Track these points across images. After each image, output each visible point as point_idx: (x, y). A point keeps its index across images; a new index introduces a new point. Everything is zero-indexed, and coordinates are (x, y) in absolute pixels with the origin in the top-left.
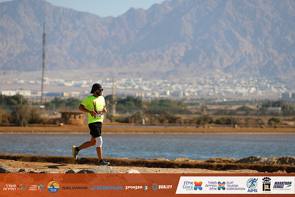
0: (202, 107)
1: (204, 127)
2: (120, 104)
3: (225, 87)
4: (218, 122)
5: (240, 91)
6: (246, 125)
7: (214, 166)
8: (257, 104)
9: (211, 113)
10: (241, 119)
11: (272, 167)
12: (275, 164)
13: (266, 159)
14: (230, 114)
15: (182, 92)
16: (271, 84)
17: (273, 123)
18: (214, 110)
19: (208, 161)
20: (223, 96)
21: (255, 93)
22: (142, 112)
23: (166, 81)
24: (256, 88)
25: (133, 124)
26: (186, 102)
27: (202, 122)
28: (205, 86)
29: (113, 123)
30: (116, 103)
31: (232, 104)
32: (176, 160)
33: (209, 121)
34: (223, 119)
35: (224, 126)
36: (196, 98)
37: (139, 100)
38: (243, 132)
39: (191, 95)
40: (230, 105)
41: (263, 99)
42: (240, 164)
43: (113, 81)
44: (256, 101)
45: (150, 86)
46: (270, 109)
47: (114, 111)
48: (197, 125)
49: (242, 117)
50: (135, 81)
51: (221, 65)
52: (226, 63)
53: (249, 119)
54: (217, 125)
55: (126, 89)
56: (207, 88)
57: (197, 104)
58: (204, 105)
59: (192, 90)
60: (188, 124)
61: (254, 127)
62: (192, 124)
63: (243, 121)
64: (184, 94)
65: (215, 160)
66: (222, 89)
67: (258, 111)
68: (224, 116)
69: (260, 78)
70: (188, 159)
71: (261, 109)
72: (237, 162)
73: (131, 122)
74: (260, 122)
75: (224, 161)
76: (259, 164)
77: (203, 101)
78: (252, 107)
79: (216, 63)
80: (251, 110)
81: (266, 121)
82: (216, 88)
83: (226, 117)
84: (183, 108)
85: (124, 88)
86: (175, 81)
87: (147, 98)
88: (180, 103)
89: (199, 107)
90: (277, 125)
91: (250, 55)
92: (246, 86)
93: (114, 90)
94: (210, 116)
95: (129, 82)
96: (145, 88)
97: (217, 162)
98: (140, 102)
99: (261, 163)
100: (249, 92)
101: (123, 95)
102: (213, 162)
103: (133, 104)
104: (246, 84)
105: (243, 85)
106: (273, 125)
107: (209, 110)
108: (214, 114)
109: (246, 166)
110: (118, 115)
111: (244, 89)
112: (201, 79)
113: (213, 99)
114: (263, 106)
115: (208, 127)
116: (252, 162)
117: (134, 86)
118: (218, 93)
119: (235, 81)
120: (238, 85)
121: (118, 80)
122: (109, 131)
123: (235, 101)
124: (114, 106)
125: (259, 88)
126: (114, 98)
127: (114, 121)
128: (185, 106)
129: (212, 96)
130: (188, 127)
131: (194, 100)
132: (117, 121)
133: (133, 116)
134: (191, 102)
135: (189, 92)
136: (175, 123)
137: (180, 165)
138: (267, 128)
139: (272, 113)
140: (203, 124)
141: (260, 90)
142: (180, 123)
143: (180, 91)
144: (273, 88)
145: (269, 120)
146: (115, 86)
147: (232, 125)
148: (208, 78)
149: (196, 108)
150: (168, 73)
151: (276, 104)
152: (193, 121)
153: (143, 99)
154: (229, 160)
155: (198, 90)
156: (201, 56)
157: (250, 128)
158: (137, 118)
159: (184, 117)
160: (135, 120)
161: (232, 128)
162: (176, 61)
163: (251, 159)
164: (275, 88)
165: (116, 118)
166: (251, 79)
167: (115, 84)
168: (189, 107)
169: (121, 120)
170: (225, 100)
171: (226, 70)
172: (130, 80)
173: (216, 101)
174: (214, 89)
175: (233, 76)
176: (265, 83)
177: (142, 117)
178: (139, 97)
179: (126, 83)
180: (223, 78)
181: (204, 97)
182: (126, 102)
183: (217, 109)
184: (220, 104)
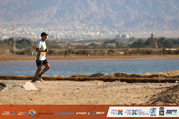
0: (68, 44)
1: (69, 56)
2: (18, 43)
3: (81, 32)
4: (77, 53)
5: (90, 34)
6: (95, 54)
7: (76, 79)
8: (100, 42)
9: (73, 47)
10: (91, 51)
11: (111, 79)
12: (113, 77)
13: (107, 74)
14: (85, 48)
15: (55, 36)
16: (109, 29)
17: (111, 53)
18: (75, 46)
19: (72, 76)
20: (80, 37)
21: (99, 35)
22: (31, 48)
23: (46, 29)
24: (100, 32)
25: (26, 55)
26: (58, 41)
27: (68, 53)
28: (69, 32)
29: (14, 55)
30: (16, 42)
31: (85, 42)
32: (53, 76)
33: (72, 52)
34: (80, 51)
35: (81, 55)
36: (64, 39)
37: (29, 41)
38: (93, 58)
39: (61, 37)
40: (84, 42)
41: (104, 38)
42: (91, 77)
43: (14, 30)
44: (100, 40)
45: (36, 32)
46: (109, 44)
47: (15, 48)
48: (65, 55)
49: (92, 49)
50: (27, 29)
51: (79, 19)
52: (81, 18)
53: (96, 50)
54: (77, 55)
55: (21, 34)
56: (70, 33)
57: (65, 42)
58: (69, 43)
59: (62, 34)
60: (59, 54)
61: (99, 55)
62: (62, 54)
63: (93, 52)
64: (57, 37)
65: (76, 76)
66: (80, 33)
67: (101, 46)
68: (81, 49)
69: (102, 26)
70: (60, 75)
71: (103, 44)
72: (90, 76)
73: (25, 54)
74: (103, 52)
75: (82, 76)
76: (103, 77)
77: (68, 40)
78: (98, 43)
79: (76, 18)
80: (97, 45)
81: (106, 52)
82: (76, 33)
83: (82, 50)
84: (56, 45)
85: (20, 33)
86: (51, 29)
87: (34, 39)
88: (54, 42)
89: (66, 44)
90: (113, 54)
91: (96, 13)
92: (94, 31)
93: (14, 35)
94: (73, 49)
95: (23, 30)
96: (33, 33)
97: (78, 77)
98: (30, 42)
99: (104, 77)
100: (95, 34)
101: (20, 38)
102: (75, 77)
103: (26, 43)
104: (94, 30)
105: (92, 30)
106: (111, 54)
107: (72, 46)
108: (75, 48)
109: (95, 79)
110: (17, 50)
111: (93, 33)
112: (67, 27)
113: (74, 39)
114: (104, 43)
115: (72, 56)
116: (99, 76)
117: (26, 32)
118: (77, 36)
119: (87, 28)
120: (89, 30)
121: (16, 29)
122: (12, 60)
123: (88, 40)
124: (15, 45)
125: (102, 32)
126: (14, 39)
127: (14, 53)
128: (57, 44)
129: (73, 37)
130: (59, 56)
131: (63, 40)
132: (17, 53)
133: (26, 50)
134: (61, 41)
135: (60, 35)
136: (52, 54)
137: (55, 79)
138: (107, 56)
139: (110, 47)
140: (69, 54)
141: (102, 33)
142: (55, 54)
143: (54, 35)
144: (110, 32)
145: (108, 51)
146: (15, 32)
147: (86, 54)
148: (71, 26)
149: (64, 45)
150: (47, 24)
151: (112, 41)
152: (63, 52)
153: (32, 40)
154: (85, 75)
155: (65, 34)
156: (66, 14)
157: (97, 56)
158: (29, 51)
159: (57, 50)
160: (27, 53)
161: (86, 56)
162: (52, 17)
163: (98, 74)
164: (112, 32)
165: (16, 52)
166: (97, 27)
167: (15, 31)
168: (60, 44)
169: (19, 53)
170: (81, 40)
171: (82, 22)
172: (24, 29)
173: (76, 40)
174: (74, 33)
175: (86, 25)
176: (105, 29)
177: (31, 50)
178: (29, 39)
179: (21, 31)
180: (80, 27)
181: (69, 38)
182: (22, 42)
183: (77, 45)
184: (79, 42)
